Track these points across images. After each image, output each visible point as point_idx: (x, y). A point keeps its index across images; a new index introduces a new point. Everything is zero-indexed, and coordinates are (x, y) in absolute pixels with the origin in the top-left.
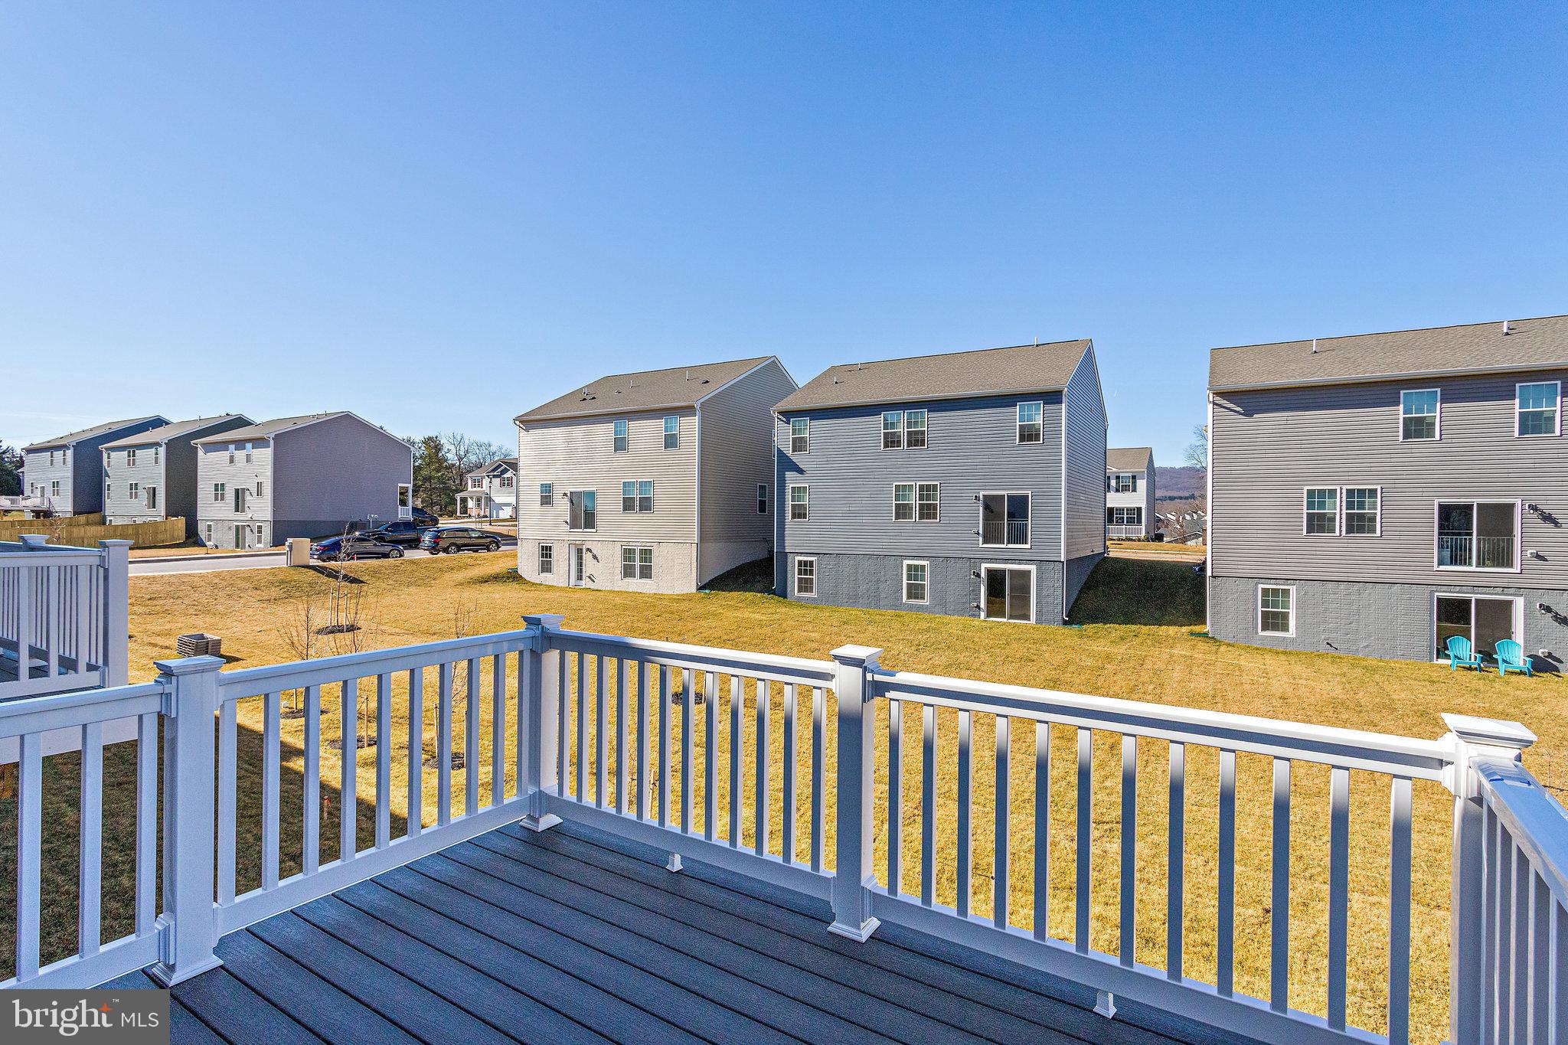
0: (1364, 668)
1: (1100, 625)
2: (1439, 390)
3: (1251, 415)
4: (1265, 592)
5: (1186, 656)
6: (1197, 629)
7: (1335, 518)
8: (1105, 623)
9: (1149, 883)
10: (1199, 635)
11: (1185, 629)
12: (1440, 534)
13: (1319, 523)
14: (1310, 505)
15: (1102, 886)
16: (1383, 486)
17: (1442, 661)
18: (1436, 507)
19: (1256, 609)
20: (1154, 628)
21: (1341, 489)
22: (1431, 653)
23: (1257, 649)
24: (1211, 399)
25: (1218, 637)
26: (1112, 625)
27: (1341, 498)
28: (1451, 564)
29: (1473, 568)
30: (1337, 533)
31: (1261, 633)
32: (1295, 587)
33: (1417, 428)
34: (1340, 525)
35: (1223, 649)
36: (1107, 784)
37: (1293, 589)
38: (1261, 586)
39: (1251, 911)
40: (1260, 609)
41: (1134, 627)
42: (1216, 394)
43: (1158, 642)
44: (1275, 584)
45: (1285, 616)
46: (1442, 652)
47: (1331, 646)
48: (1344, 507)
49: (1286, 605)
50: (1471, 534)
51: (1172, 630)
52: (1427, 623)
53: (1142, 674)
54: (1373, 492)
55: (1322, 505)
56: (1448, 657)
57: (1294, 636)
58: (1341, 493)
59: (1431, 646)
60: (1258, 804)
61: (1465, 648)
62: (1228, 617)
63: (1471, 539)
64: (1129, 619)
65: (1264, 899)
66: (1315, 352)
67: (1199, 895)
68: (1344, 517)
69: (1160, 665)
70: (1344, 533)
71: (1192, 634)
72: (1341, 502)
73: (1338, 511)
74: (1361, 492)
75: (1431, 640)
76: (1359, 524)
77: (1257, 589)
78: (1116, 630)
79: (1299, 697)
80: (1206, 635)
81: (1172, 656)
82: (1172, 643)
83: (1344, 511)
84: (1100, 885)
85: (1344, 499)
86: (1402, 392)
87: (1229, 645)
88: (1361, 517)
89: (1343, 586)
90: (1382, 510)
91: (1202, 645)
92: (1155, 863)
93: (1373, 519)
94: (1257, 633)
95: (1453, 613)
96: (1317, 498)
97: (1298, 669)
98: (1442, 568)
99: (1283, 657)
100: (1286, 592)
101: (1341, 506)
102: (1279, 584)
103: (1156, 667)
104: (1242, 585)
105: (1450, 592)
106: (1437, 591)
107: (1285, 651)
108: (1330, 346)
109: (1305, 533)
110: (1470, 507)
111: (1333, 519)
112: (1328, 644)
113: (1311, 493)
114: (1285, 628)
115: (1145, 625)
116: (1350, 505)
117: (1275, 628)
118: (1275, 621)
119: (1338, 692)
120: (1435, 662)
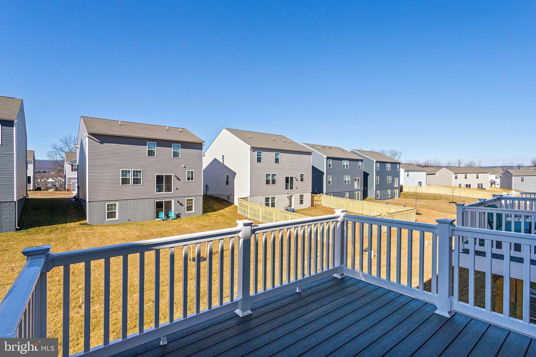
0: (140, 225)
1: (38, 228)
2: (156, 143)
3: (102, 143)
4: (108, 205)
5: (83, 233)
6: (83, 222)
7: (130, 179)
8: (39, 227)
9: (116, 312)
10: (84, 224)
11: (77, 223)
12: (157, 184)
13: (125, 181)
14: (123, 175)
15: (100, 322)
16: (143, 170)
17: (157, 219)
18: (156, 176)
19: (105, 212)
20: (64, 225)
21: (131, 170)
22: (155, 218)
23: (106, 225)
24: (88, 136)
25: (91, 224)
26: (44, 227)
27: (131, 173)
28: (159, 192)
29: (164, 193)
30: (131, 184)
31: (107, 220)
32: (118, 203)
33: (151, 153)
34: (131, 182)
35: (95, 227)
36: (80, 287)
37: (117, 203)
38: (106, 204)
39: (150, 304)
40: (106, 211)
41: (55, 226)
42: (90, 134)
43: (68, 230)
44: (111, 202)
45: (115, 213)
46: (157, 217)
47: (129, 220)
48: (132, 176)
49: (115, 209)
50: (163, 183)
51: (72, 224)
52: (153, 208)
53: (68, 243)
54: (140, 171)
55: (126, 175)
56: (159, 218)
57: (118, 219)
58: (131, 172)
59: (155, 216)
60: (135, 273)
61: (162, 215)
62: (95, 216)
63: (163, 185)
64: (50, 223)
65: (151, 299)
66: (120, 125)
67: (134, 307)
68: (132, 179)
69: (74, 238)
70: (132, 184)
71: (81, 224)
72: (131, 174)
73: (131, 177)
74: (137, 171)
75: (155, 214)
76: (137, 181)
77: (105, 204)
78: (47, 228)
79: (128, 238)
80: (86, 224)
81: (77, 234)
82: (74, 229)
83: (132, 177)
84: (99, 322)
85: (132, 174)
86: (147, 142)
87: (96, 226)
88: (137, 179)
89: (132, 201)
90: (142, 177)
91: (86, 228)
92: (114, 305)
93: (140, 180)
94: (105, 220)
95: (159, 205)
96: (125, 173)
97: (123, 229)
98: (157, 193)
99: (116, 227)
100: (115, 205)
101: (131, 176)
102: (113, 202)
103: (73, 239)
104: (100, 204)
105: (159, 200)
106: (156, 200)
107: (116, 224)
108: (124, 124)
109: (121, 185)
110: (163, 176)
111: (129, 180)
112: (128, 220)
113: (123, 171)
114: (115, 217)
115: (60, 224)
116: (134, 175)
117: (112, 217)
118: (111, 215)
119: (138, 233)
120: (156, 220)
